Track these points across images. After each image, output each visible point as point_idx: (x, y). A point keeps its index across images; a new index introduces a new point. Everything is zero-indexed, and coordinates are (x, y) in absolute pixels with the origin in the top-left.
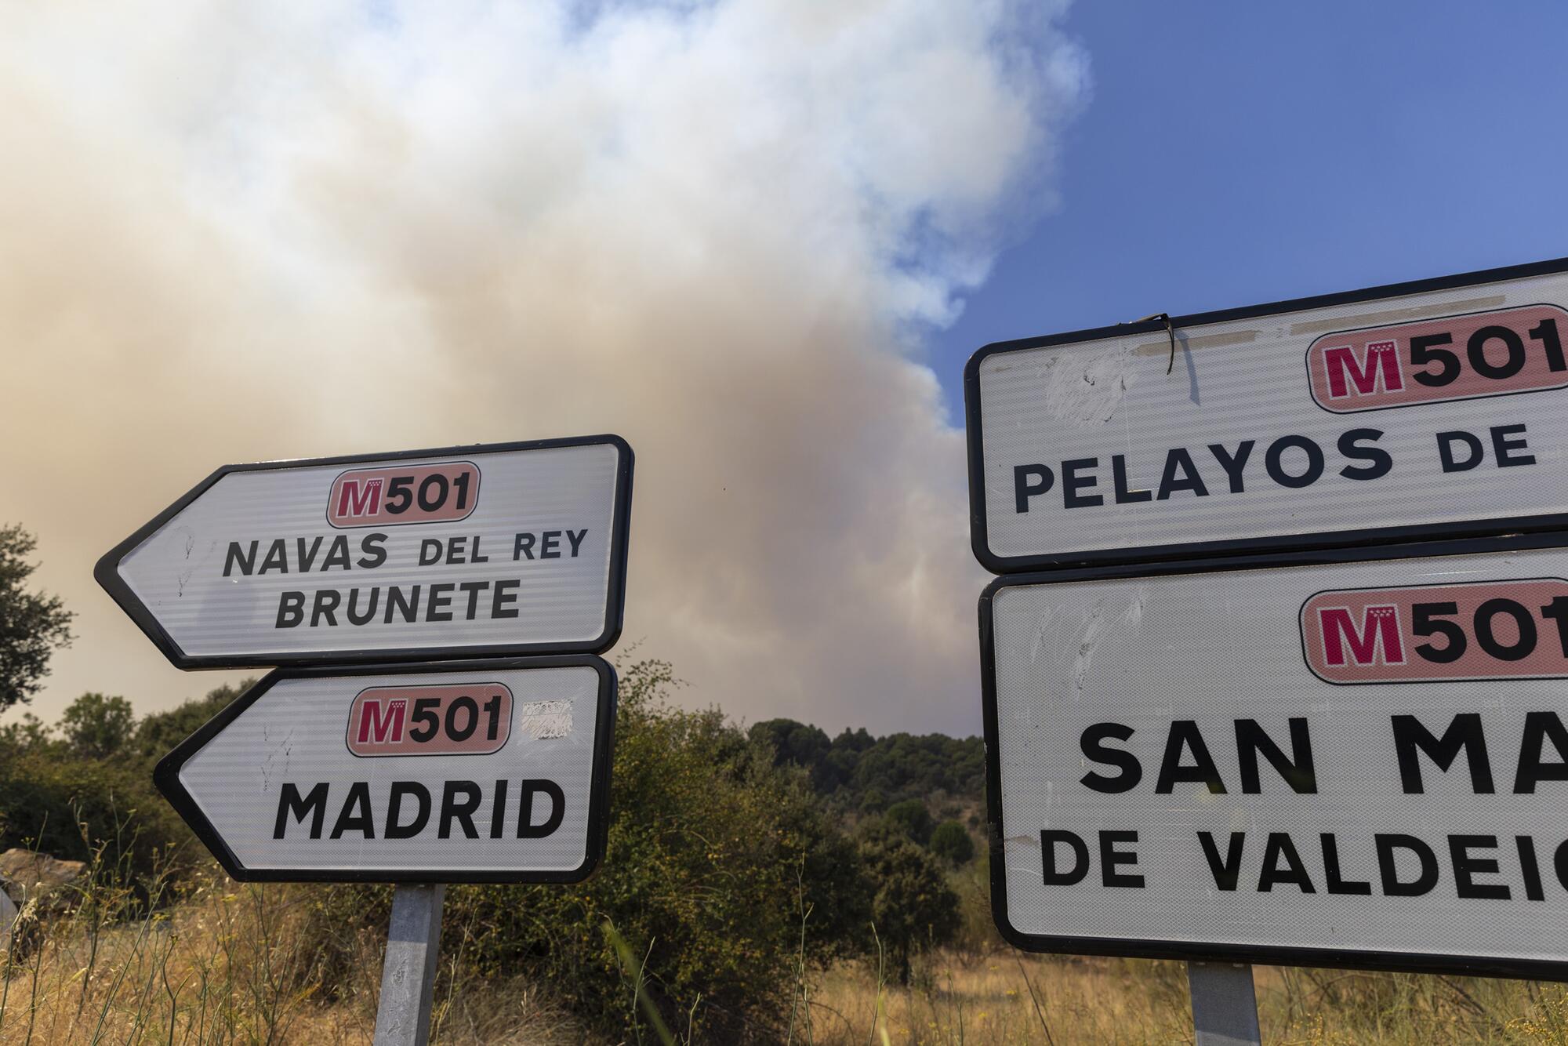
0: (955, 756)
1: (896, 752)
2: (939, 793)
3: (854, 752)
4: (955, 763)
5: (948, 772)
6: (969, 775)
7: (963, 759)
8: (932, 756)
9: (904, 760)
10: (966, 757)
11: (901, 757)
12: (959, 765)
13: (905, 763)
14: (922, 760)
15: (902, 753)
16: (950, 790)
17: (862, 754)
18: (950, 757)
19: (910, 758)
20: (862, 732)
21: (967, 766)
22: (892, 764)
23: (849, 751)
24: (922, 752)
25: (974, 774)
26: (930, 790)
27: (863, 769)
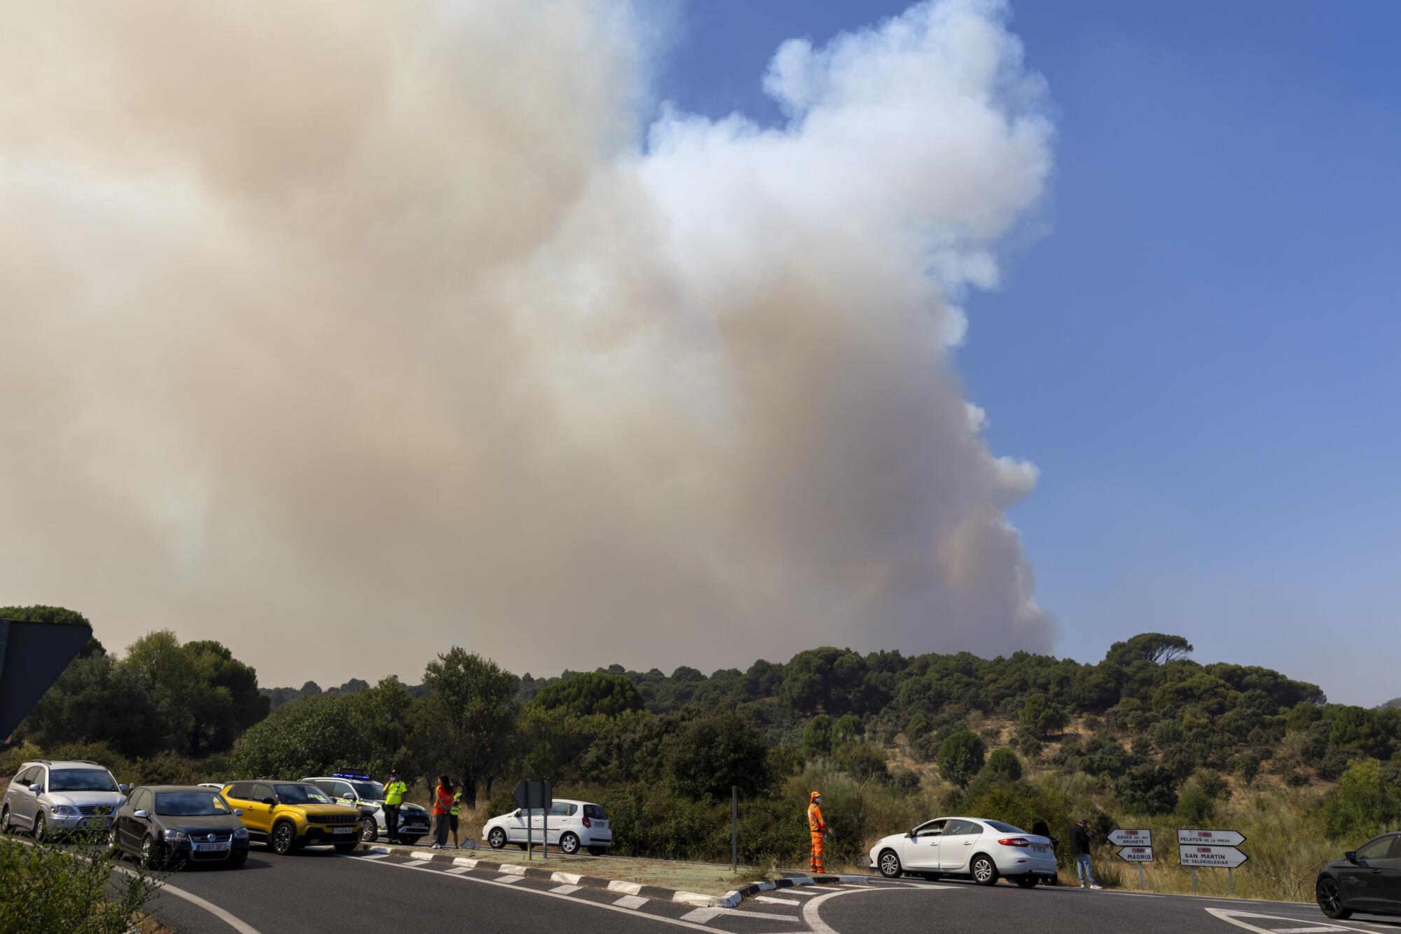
0: (988, 678)
1: (931, 675)
2: (975, 714)
3: (890, 674)
4: (988, 685)
5: (982, 694)
6: (1003, 696)
7: (995, 681)
8: (966, 679)
9: (940, 682)
10: (998, 679)
11: (937, 680)
12: (991, 687)
13: (941, 685)
14: (957, 683)
15: (938, 676)
16: (987, 713)
17: (897, 674)
18: (982, 679)
19: (945, 681)
20: (896, 653)
21: (998, 688)
22: (928, 687)
23: (885, 674)
24: (956, 675)
25: (1007, 695)
26: (968, 711)
27: (903, 692)
